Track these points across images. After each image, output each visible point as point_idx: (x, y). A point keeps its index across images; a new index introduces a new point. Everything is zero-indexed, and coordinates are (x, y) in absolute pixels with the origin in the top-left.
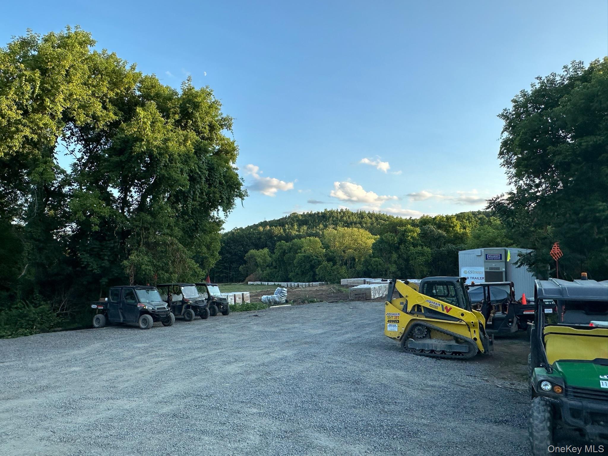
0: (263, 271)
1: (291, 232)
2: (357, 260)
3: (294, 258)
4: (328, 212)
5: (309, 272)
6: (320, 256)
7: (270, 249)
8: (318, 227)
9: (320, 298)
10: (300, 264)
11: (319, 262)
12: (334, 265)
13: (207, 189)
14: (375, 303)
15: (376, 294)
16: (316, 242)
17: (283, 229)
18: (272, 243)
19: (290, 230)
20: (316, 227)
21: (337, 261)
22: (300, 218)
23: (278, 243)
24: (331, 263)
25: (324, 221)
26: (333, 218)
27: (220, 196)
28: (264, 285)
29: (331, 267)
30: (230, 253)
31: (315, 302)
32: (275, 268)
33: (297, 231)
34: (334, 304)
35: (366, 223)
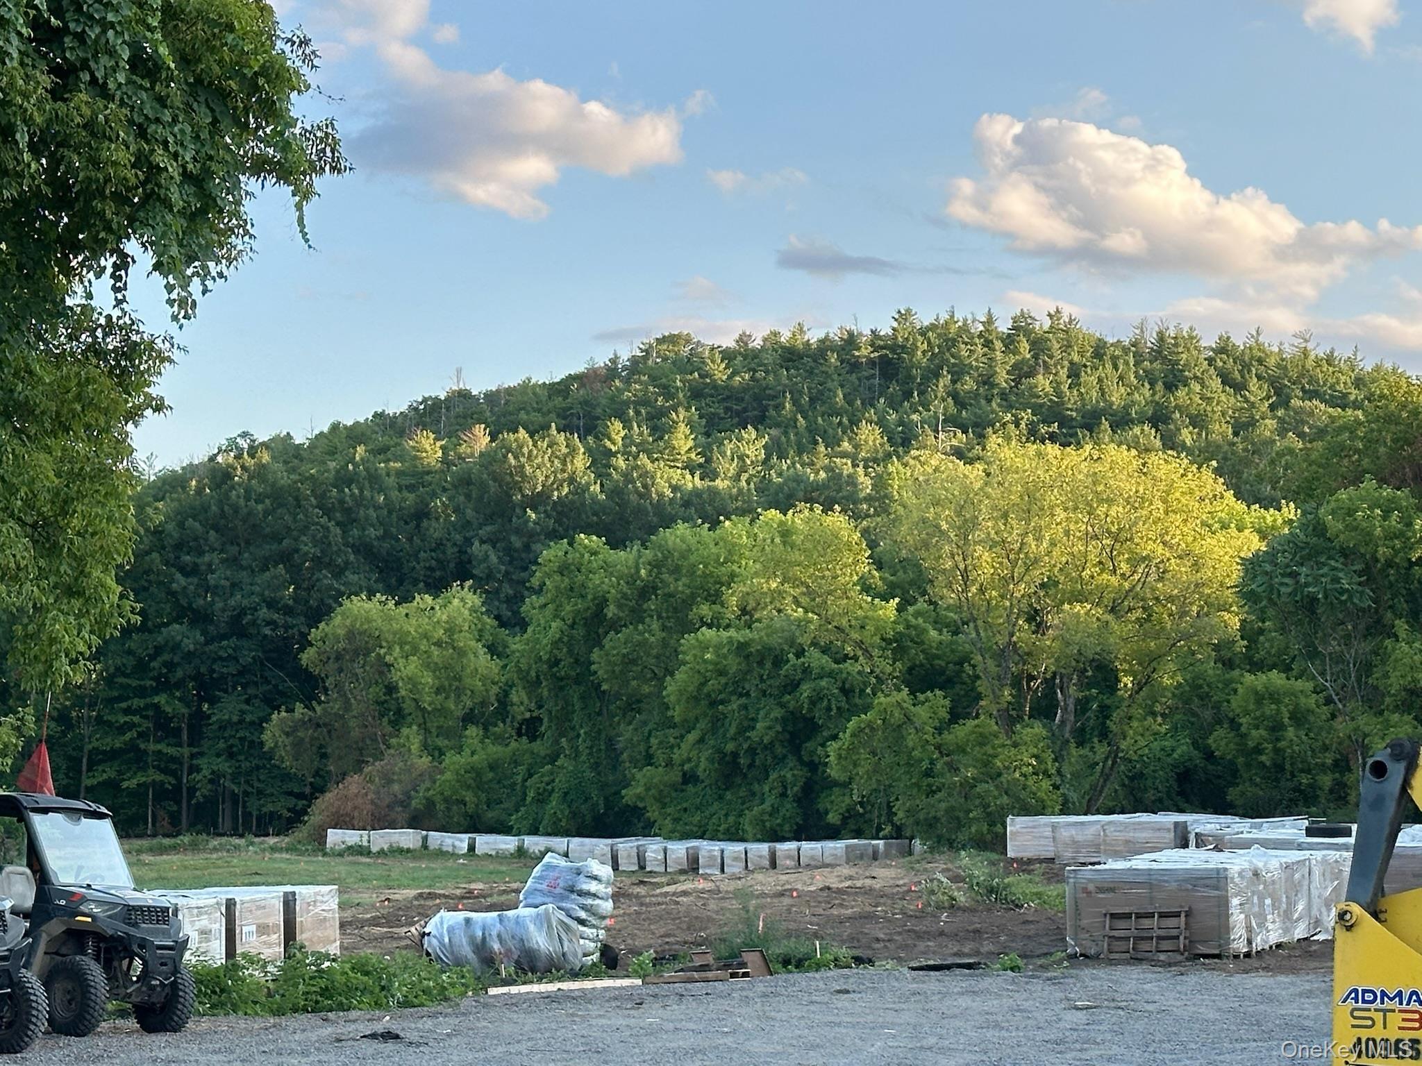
0: (437, 754)
1: (645, 474)
2: (1127, 681)
3: (668, 662)
4: (923, 332)
5: (779, 761)
6: (859, 644)
7: (490, 597)
8: (846, 446)
9: (853, 940)
10: (713, 704)
11: (846, 691)
12: (956, 716)
13: (40, 104)
14: (1260, 981)
15: (1261, 925)
16: (827, 544)
17: (589, 451)
18: (509, 550)
19: (644, 459)
20: (832, 442)
21: (982, 686)
22: (719, 372)
23: (552, 553)
24: (939, 701)
25: (894, 405)
26: (957, 377)
27: (141, 160)
28: (441, 854)
29: (939, 730)
30: (200, 618)
31: (818, 967)
32: (530, 729)
33: (690, 467)
34: (956, 982)
35: (1198, 421)
